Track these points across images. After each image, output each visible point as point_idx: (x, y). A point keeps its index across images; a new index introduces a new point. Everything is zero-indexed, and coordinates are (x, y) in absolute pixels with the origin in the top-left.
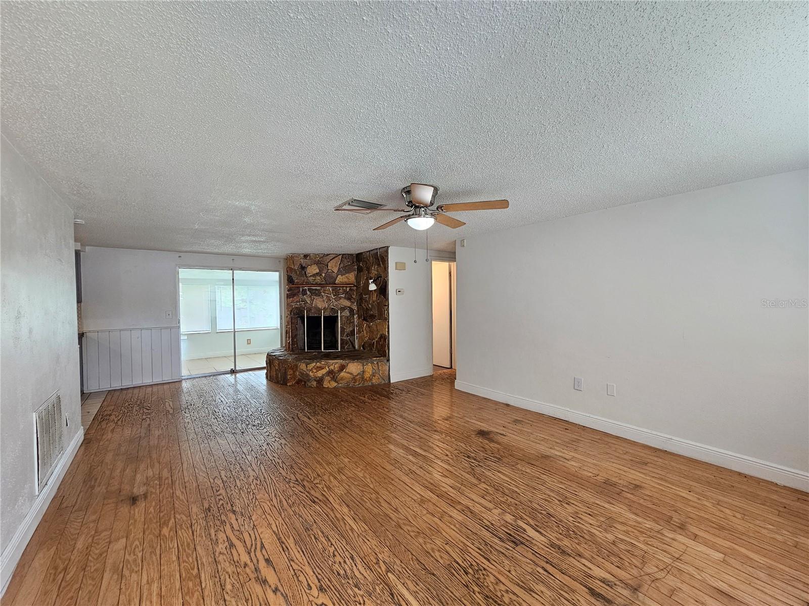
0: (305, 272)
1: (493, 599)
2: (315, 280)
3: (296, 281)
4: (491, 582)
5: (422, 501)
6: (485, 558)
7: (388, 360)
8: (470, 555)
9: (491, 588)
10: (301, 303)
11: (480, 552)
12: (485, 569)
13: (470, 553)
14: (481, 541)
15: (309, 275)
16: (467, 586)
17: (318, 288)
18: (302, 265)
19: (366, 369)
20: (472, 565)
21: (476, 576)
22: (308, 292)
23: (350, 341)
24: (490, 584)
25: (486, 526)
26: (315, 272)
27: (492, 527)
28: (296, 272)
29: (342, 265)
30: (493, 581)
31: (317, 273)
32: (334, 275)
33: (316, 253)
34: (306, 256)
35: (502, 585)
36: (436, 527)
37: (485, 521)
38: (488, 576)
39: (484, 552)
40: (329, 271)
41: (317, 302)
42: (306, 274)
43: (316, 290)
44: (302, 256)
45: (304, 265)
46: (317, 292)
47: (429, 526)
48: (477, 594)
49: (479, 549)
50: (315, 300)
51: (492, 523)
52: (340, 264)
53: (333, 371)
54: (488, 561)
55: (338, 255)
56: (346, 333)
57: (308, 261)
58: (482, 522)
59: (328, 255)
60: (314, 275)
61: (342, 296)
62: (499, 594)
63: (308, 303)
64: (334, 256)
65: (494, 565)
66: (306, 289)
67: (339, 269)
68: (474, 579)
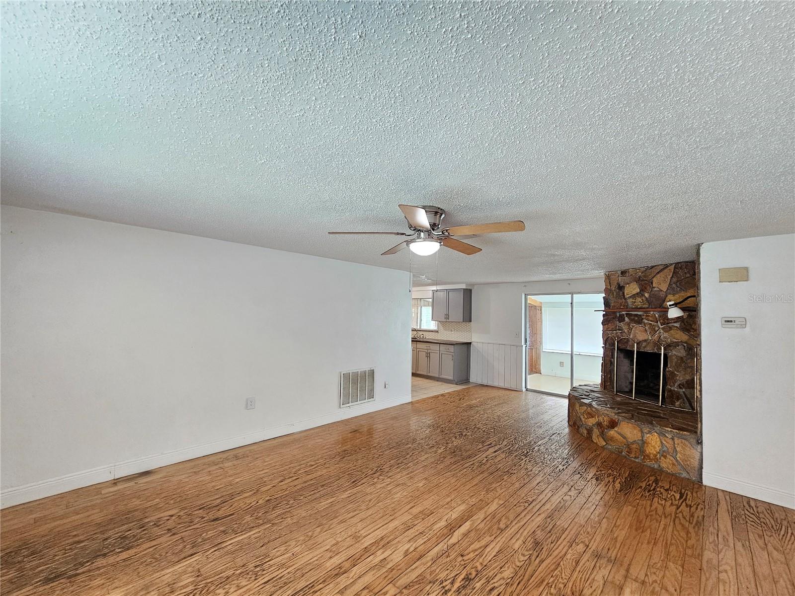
0: (623, 293)
1: (224, 582)
2: (635, 302)
3: (612, 304)
4: (240, 583)
5: (356, 538)
6: (269, 581)
7: (700, 442)
8: (276, 570)
9: (235, 582)
10: (618, 331)
11: (277, 577)
12: (256, 579)
13: (278, 570)
14: (291, 579)
15: (627, 296)
16: (243, 566)
17: (639, 313)
18: (619, 285)
19: (649, 440)
20: (264, 570)
21: (251, 573)
22: (626, 319)
23: (686, 396)
24: (239, 582)
25: (313, 586)
26: (634, 292)
27: (311, 592)
28: (613, 293)
29: (674, 280)
30: (241, 584)
31: (637, 294)
32: (662, 294)
33: (637, 267)
34: (623, 273)
35: (234, 590)
36: (316, 547)
37: (321, 586)
38: (249, 581)
39: (276, 580)
40: (655, 289)
41: (637, 331)
42: (624, 295)
43: (636, 315)
44: (619, 273)
45: (622, 284)
46: (636, 318)
47: (319, 543)
48: (234, 572)
49: (281, 578)
50: (633, 329)
51: (316, 592)
52: (671, 278)
53: (601, 423)
54: (265, 583)
55: (666, 266)
56: (678, 383)
57: (626, 279)
58: (320, 582)
59: (652, 267)
60: (634, 296)
61: (675, 325)
62: (227, 587)
63: (624, 332)
64: (662, 267)
65: (258, 586)
66: (623, 315)
67: (670, 285)
68: (248, 571)
